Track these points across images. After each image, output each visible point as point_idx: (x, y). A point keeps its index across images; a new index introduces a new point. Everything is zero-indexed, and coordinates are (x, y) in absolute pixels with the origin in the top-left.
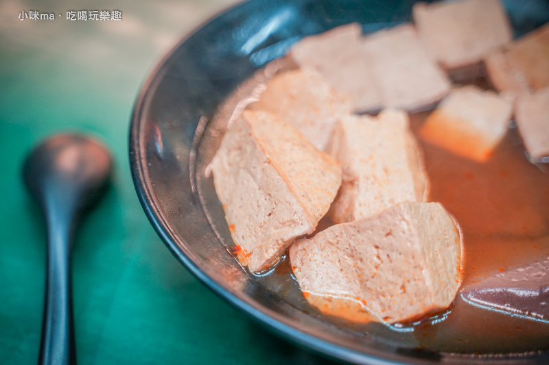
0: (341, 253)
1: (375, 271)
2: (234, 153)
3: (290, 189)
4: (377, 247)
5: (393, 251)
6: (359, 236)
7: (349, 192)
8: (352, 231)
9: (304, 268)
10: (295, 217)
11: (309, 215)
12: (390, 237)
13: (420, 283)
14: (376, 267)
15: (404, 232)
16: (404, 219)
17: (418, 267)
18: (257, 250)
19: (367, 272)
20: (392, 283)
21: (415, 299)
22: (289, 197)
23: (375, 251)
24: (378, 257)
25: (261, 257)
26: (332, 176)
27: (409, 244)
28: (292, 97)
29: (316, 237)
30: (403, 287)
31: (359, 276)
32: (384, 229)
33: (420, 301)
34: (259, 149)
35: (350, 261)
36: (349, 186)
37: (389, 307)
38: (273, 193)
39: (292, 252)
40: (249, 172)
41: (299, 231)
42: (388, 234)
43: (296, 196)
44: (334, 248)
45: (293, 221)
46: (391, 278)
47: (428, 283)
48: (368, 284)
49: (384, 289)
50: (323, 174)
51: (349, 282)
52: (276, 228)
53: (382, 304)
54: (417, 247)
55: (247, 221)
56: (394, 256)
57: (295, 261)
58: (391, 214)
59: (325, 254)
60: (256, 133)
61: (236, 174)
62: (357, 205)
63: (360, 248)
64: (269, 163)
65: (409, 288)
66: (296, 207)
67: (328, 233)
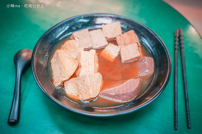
0: (74, 84)
1: (81, 89)
2: (55, 59)
3: (64, 69)
4: (81, 84)
5: (84, 85)
6: (78, 81)
7: (80, 69)
8: (77, 80)
9: (67, 87)
10: (65, 76)
11: (68, 76)
12: (84, 82)
13: (89, 92)
14: (81, 88)
15: (87, 81)
16: (87, 78)
17: (89, 89)
18: (57, 82)
19: (79, 89)
20: (84, 92)
21: (88, 96)
22: (64, 71)
23: (81, 85)
24: (82, 86)
25: (57, 84)
26: (75, 66)
27: (88, 84)
28: (70, 46)
29: (69, 80)
30: (86, 93)
31: (78, 89)
32: (83, 80)
33: (89, 96)
34: (59, 59)
35: (76, 86)
36: (80, 67)
37: (83, 97)
38: (61, 70)
39: (65, 83)
40: (57, 64)
41: (65, 79)
42: (84, 81)
43: (65, 71)
44: (73, 83)
45: (64, 77)
46: (84, 91)
47: (91, 92)
48: (79, 91)
49: (82, 93)
50: (73, 65)
51: (76, 90)
52: (61, 78)
53: (82, 96)
54: (89, 85)
55: (56, 75)
56: (85, 86)
57: (65, 85)
58: (84, 77)
59: (71, 84)
60: (59, 55)
61: (55, 64)
62: (81, 72)
63: (78, 84)
64: (61, 63)
65: (87, 93)
66: (65, 74)
67: (72, 79)
